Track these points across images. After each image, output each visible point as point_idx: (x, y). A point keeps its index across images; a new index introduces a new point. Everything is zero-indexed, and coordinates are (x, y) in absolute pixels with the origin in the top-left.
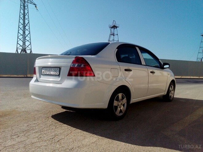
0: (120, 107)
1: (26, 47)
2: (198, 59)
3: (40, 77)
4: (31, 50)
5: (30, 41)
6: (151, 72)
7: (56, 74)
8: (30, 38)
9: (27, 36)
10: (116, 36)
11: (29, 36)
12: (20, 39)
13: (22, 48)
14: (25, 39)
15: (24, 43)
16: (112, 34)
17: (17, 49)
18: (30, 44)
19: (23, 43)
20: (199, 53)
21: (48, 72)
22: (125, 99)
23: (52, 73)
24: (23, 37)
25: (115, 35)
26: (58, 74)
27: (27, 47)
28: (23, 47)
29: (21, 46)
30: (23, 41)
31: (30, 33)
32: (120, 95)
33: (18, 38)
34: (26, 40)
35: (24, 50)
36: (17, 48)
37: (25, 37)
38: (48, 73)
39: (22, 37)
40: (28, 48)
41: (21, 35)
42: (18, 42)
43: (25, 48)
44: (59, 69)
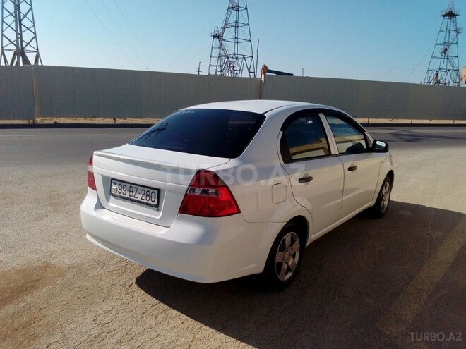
0: (287, 263)
1: (24, 44)
2: (430, 72)
3: (108, 200)
4: (37, 51)
5: (32, 29)
6: (350, 169)
7: (150, 202)
8: (34, 23)
9: (25, 16)
10: (242, 12)
11: (29, 15)
12: (9, 26)
13: (15, 48)
14: (21, 24)
15: (19, 35)
16: (233, 8)
17: (3, 50)
18: (35, 37)
19: (17, 34)
20: (432, 57)
21: (128, 193)
22: (297, 241)
23: (139, 197)
24: (16, 21)
25: (240, 9)
26: (155, 203)
27: (28, 44)
28: (17, 46)
29: (12, 42)
30: (16, 31)
31: (31, 9)
32: (288, 237)
33: (3, 21)
34: (23, 28)
35: (20, 53)
36: (2, 47)
37: (20, 21)
38: (127, 196)
39: (14, 19)
40: (28, 48)
41: (11, 14)
42: (2, 31)
43: (23, 48)
44: (156, 192)
